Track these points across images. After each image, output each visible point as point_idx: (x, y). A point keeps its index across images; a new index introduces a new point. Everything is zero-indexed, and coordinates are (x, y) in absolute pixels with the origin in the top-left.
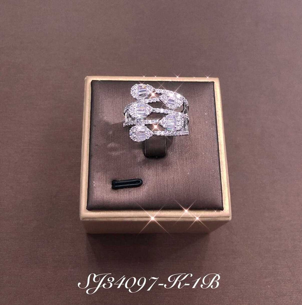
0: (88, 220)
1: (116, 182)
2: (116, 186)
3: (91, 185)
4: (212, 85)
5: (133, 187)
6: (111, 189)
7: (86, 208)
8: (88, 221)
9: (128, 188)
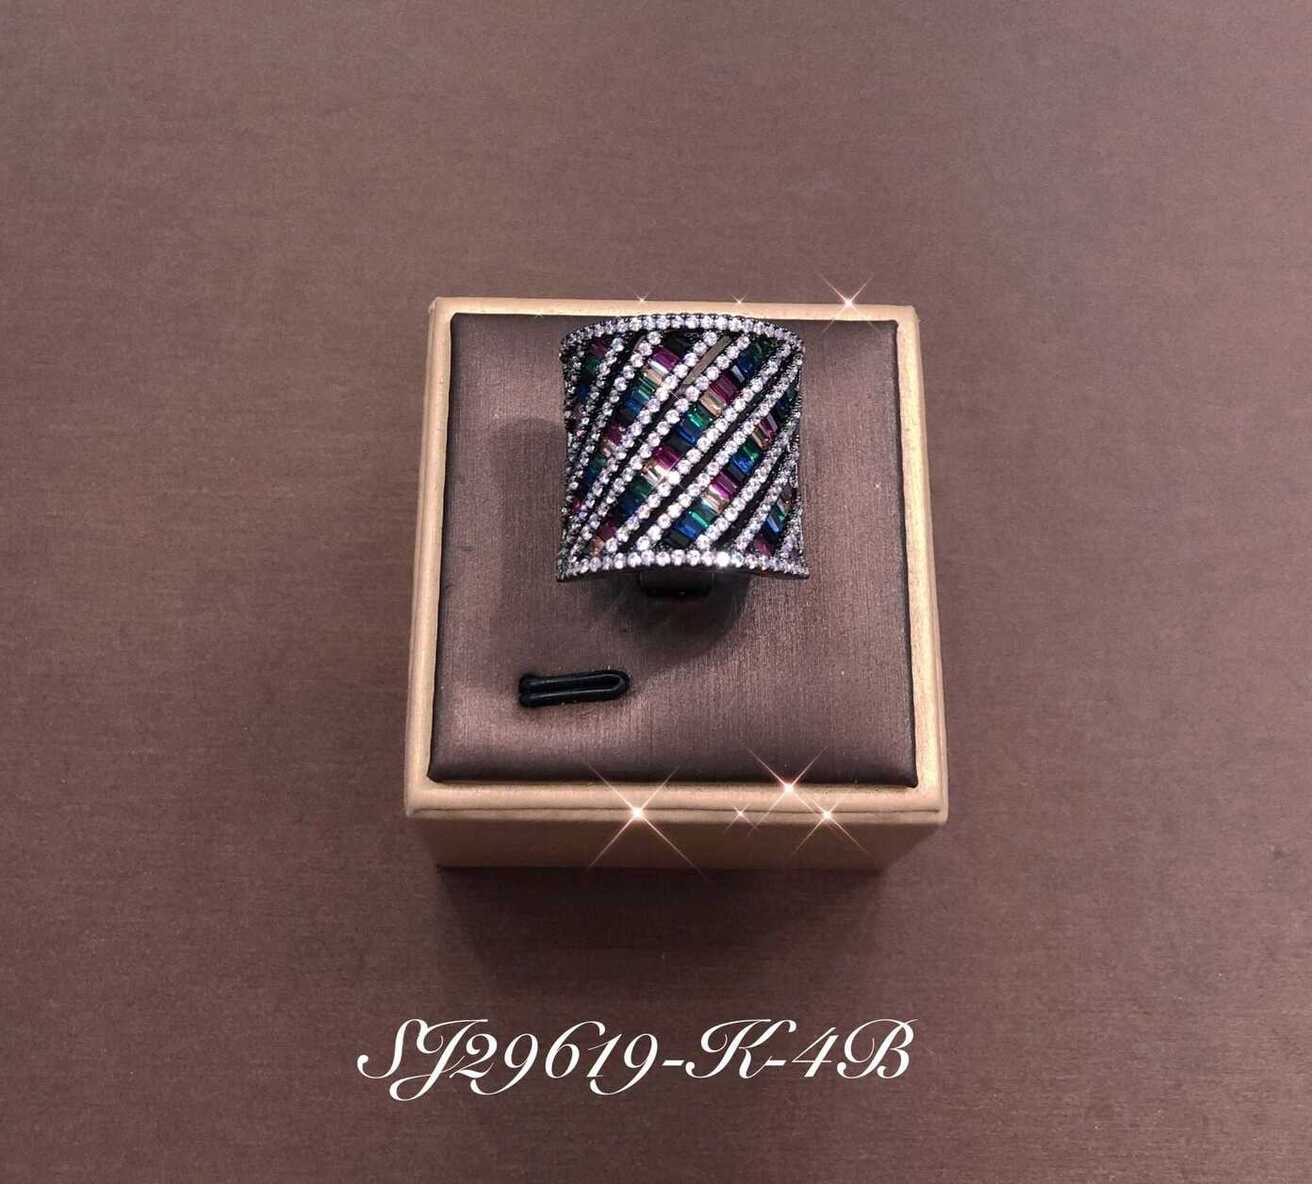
0: (430, 815)
1: (534, 683)
2: (533, 697)
3: (443, 693)
4: (889, 334)
5: (594, 701)
6: (517, 707)
7: (426, 772)
8: (431, 821)
9: (579, 701)
